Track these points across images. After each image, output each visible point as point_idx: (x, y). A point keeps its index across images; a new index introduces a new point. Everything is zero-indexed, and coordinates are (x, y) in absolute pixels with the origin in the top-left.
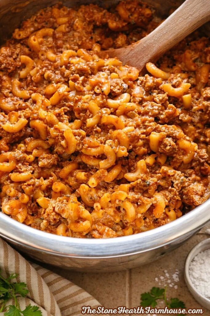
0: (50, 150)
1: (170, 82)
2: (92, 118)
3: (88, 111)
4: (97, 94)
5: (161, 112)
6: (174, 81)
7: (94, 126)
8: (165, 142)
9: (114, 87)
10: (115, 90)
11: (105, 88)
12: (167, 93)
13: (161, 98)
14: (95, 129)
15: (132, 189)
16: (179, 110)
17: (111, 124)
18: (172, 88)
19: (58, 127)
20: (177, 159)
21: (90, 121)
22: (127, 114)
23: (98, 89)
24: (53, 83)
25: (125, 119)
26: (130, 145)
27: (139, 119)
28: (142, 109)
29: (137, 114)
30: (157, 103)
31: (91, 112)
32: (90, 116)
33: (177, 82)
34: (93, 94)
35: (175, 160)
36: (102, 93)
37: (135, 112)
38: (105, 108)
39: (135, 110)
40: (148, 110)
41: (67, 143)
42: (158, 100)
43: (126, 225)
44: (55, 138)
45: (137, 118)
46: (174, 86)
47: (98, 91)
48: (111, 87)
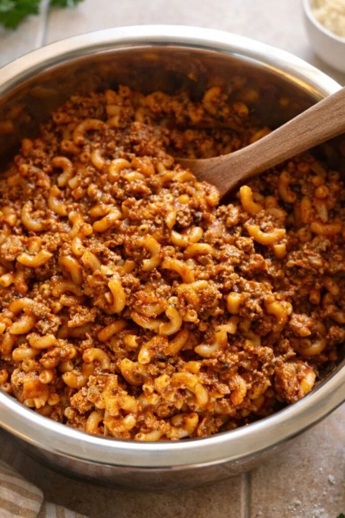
0: (87, 302)
1: (259, 224)
2: (151, 260)
3: (144, 250)
4: (157, 225)
5: (244, 262)
6: (264, 225)
7: (152, 269)
8: (248, 306)
9: (181, 217)
10: (181, 223)
11: (170, 219)
12: (253, 237)
13: (244, 244)
14: (153, 274)
15: (204, 369)
16: (268, 262)
17: (176, 272)
18: (260, 233)
19: (100, 272)
20: (264, 326)
21: (147, 263)
22: (197, 257)
23: (159, 218)
24: (101, 204)
25: (195, 266)
26: (201, 307)
27: (213, 268)
28: (218, 254)
29: (210, 261)
30: (240, 249)
31: (148, 252)
32: (147, 256)
33: (267, 226)
34: (152, 225)
35: (261, 327)
36: (163, 225)
37: (209, 257)
38: (168, 247)
39: (210, 255)
40: (226, 256)
41: (112, 297)
42: (240, 245)
43: (192, 408)
44: (95, 288)
45: (211, 265)
46: (263, 230)
47: (159, 222)
48: (177, 217)
